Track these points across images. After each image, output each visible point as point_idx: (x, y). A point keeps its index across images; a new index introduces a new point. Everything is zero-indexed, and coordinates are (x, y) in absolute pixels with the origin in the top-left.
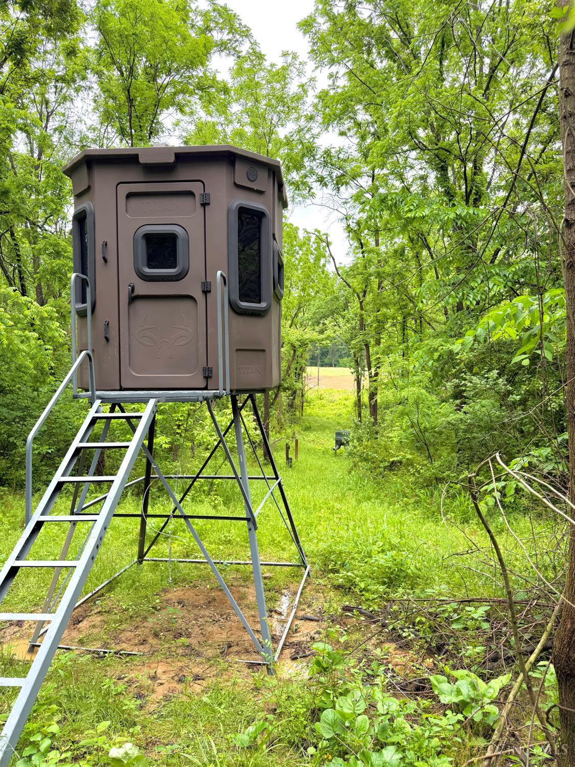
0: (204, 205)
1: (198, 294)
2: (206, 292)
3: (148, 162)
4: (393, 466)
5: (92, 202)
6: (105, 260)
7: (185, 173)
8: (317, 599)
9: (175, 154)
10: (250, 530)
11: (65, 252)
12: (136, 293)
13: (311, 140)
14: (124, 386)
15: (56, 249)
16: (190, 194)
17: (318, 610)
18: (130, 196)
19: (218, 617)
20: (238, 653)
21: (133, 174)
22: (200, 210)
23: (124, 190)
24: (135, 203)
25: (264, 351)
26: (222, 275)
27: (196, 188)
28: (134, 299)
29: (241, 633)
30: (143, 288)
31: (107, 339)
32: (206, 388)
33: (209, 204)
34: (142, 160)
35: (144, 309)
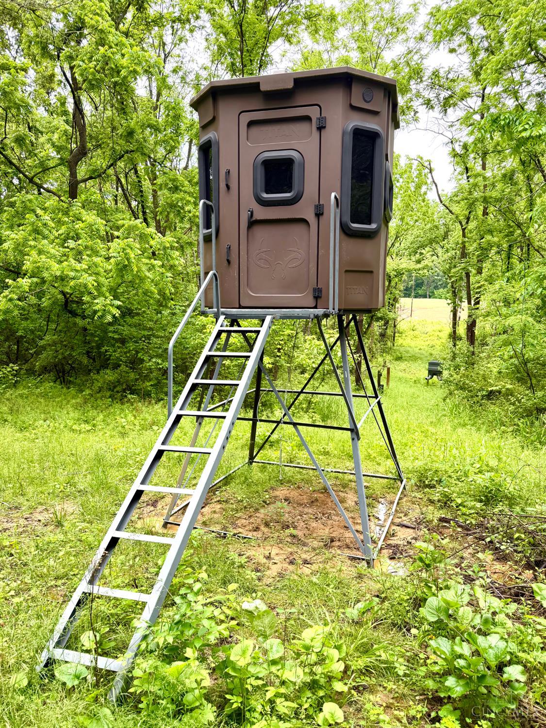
0: (320, 128)
1: (311, 217)
2: (319, 214)
3: (269, 89)
4: (491, 395)
5: (216, 131)
6: (228, 187)
7: (302, 99)
8: (413, 510)
9: (294, 79)
10: (353, 439)
11: (183, 187)
12: (254, 219)
13: (419, 62)
14: (242, 304)
15: (175, 183)
16: (307, 119)
17: (414, 519)
18: (251, 124)
19: (320, 515)
20: (339, 547)
21: (255, 103)
22: (316, 134)
23: (246, 118)
24: (256, 131)
25: (372, 272)
26: (335, 197)
27: (313, 112)
28: (253, 223)
29: (342, 531)
30: (261, 213)
31: (229, 262)
32: (315, 307)
33: (325, 127)
34: (263, 88)
35: (260, 232)
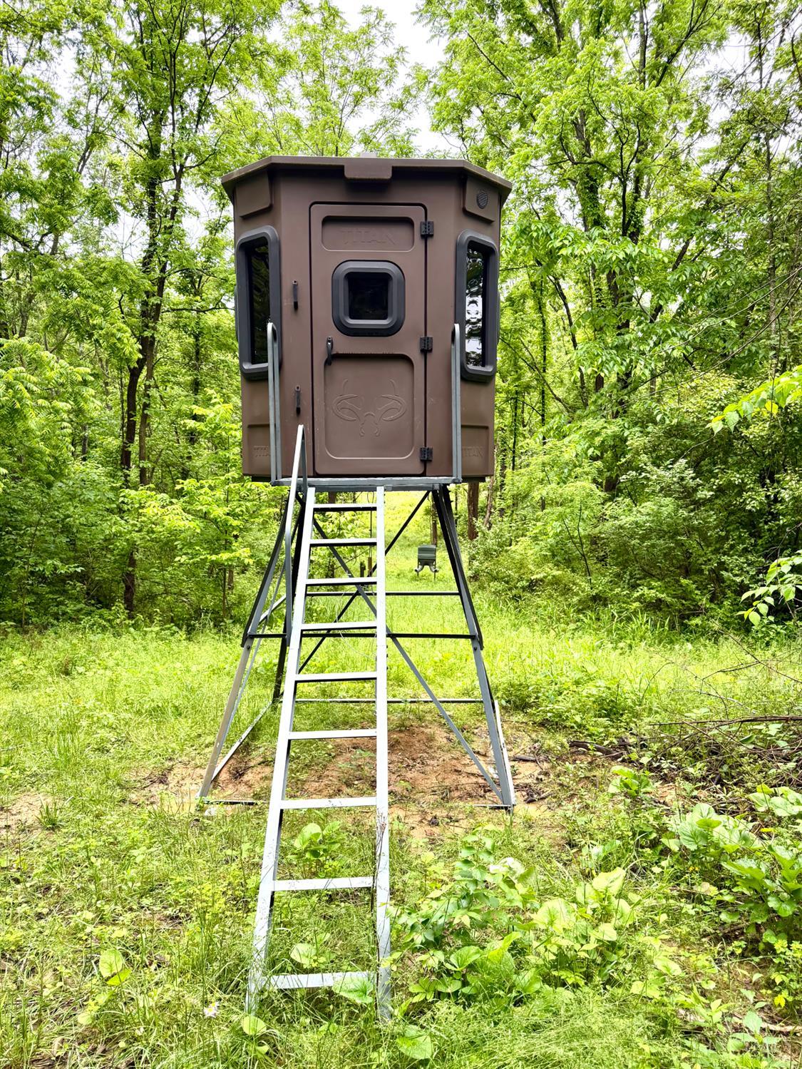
0: (426, 237)
1: (416, 356)
2: (426, 351)
3: (357, 177)
4: (532, 586)
5: (274, 224)
6: (296, 306)
7: (400, 194)
9: (393, 168)
10: (475, 649)
12: (334, 352)
16: (408, 222)
18: (328, 221)
19: (411, 762)
21: (334, 193)
22: (419, 243)
23: (320, 212)
24: (333, 230)
25: (487, 428)
27: (416, 215)
28: (334, 358)
29: (454, 777)
30: (345, 345)
31: (298, 411)
32: (423, 475)
33: (432, 236)
34: (349, 174)
35: (343, 372)
